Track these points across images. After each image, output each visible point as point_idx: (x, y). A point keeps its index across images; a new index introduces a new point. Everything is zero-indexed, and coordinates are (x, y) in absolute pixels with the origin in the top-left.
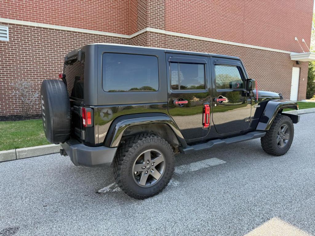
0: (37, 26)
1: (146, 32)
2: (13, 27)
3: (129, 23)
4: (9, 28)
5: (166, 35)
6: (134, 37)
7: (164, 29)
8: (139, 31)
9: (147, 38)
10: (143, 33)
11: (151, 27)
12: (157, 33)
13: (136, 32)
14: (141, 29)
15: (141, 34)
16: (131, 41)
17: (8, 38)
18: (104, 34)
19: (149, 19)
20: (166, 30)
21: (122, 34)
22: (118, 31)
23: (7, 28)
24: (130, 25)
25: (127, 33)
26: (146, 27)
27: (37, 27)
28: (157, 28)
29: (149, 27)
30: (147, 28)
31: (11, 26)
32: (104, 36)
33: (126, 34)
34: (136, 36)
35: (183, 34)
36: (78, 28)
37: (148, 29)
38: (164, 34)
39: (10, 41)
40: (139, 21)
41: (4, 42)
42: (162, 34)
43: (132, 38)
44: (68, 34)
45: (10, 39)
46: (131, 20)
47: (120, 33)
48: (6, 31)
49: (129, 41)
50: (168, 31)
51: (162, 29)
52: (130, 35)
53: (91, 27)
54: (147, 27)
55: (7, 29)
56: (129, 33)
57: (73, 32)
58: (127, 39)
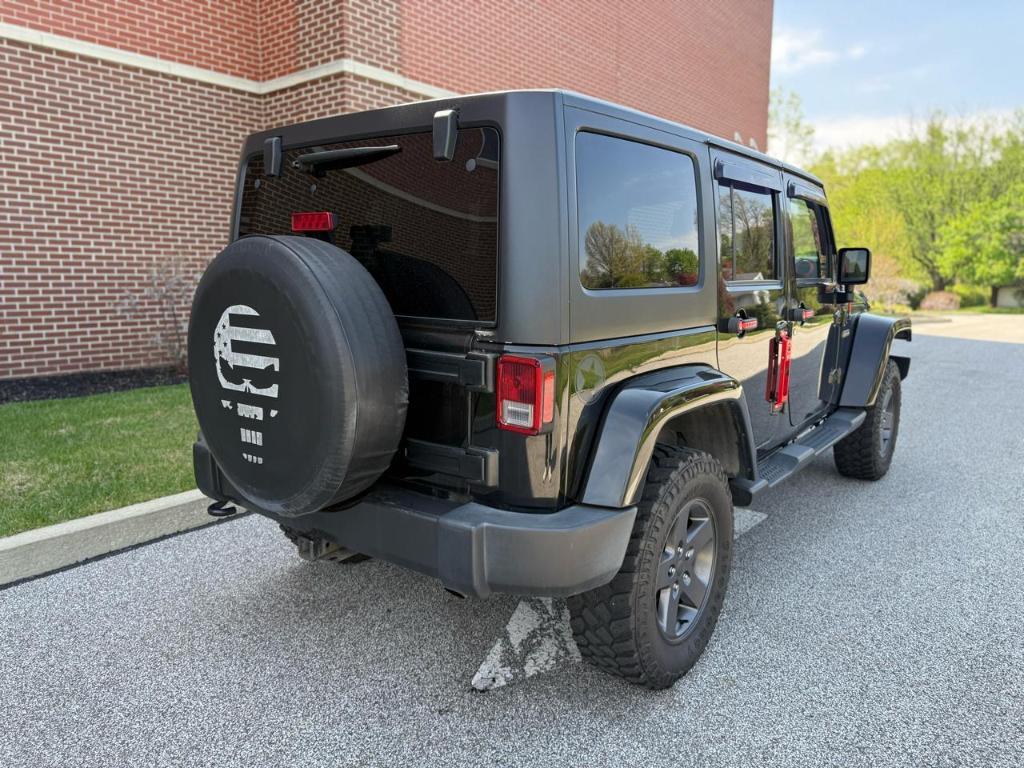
1: (341, 75)
3: (255, 37)
5: (405, 92)
6: (282, 91)
7: (400, 72)
8: (303, 67)
9: (343, 96)
10: (326, 79)
11: (356, 59)
12: (377, 83)
13: (291, 72)
14: (314, 64)
15: (314, 82)
16: (266, 103)
18: (165, 70)
19: (348, 29)
20: (404, 75)
21: (232, 74)
22: (217, 63)
24: (262, 43)
25: (249, 72)
26: (337, 58)
28: (377, 65)
29: (349, 56)
30: (344, 61)
32: (165, 75)
33: (248, 78)
36: (57, 32)
37: (349, 65)
38: (399, 89)
40: (304, 34)
42: (391, 87)
43: (272, 94)
44: (15, 52)
46: (263, 24)
47: (225, 72)
49: (259, 103)
50: (412, 77)
51: (392, 70)
52: (264, 80)
53: (111, 38)
54: (342, 56)
56: (259, 74)
57: (36, 47)
58: (251, 94)
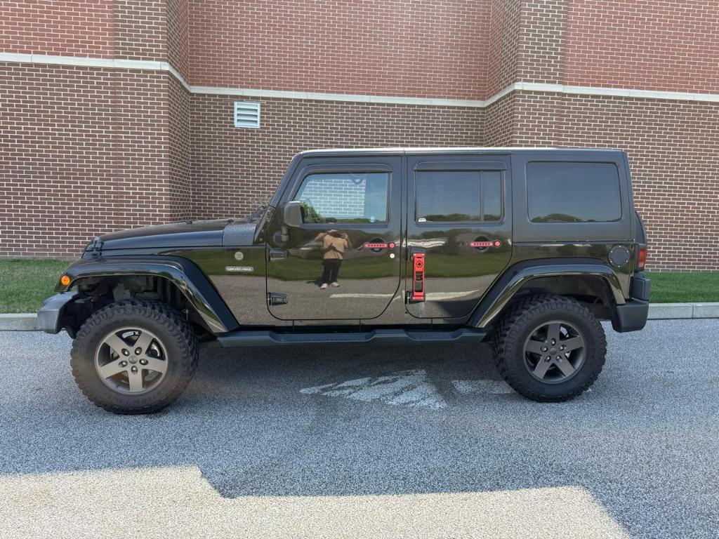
0: (305, 98)
1: (514, 92)
2: (267, 103)
3: (486, 74)
4: (261, 106)
5: (564, 94)
6: (493, 104)
7: (560, 83)
8: (501, 90)
9: (514, 105)
10: (508, 95)
11: (525, 81)
12: (541, 93)
13: (497, 93)
14: (505, 87)
15: (504, 98)
16: (487, 112)
17: (259, 122)
19: (521, 63)
20: (564, 84)
21: (469, 99)
22: (459, 95)
23: (259, 105)
24: (488, 78)
25: (480, 96)
26: (514, 82)
27: (305, 100)
28: (543, 82)
29: (520, 80)
30: (516, 83)
31: (265, 102)
32: (428, 106)
33: (478, 99)
34: (497, 102)
35: (612, 89)
36: (378, 95)
37: (518, 86)
38: (558, 93)
39: (261, 128)
40: (503, 70)
41: (252, 131)
42: (553, 93)
43: (489, 106)
44: (359, 108)
45: (261, 124)
46: (489, 67)
48: (256, 110)
50: (571, 84)
51: (554, 82)
52: (486, 99)
54: (516, 81)
55: (259, 108)
56: (484, 96)
58: (478, 108)
